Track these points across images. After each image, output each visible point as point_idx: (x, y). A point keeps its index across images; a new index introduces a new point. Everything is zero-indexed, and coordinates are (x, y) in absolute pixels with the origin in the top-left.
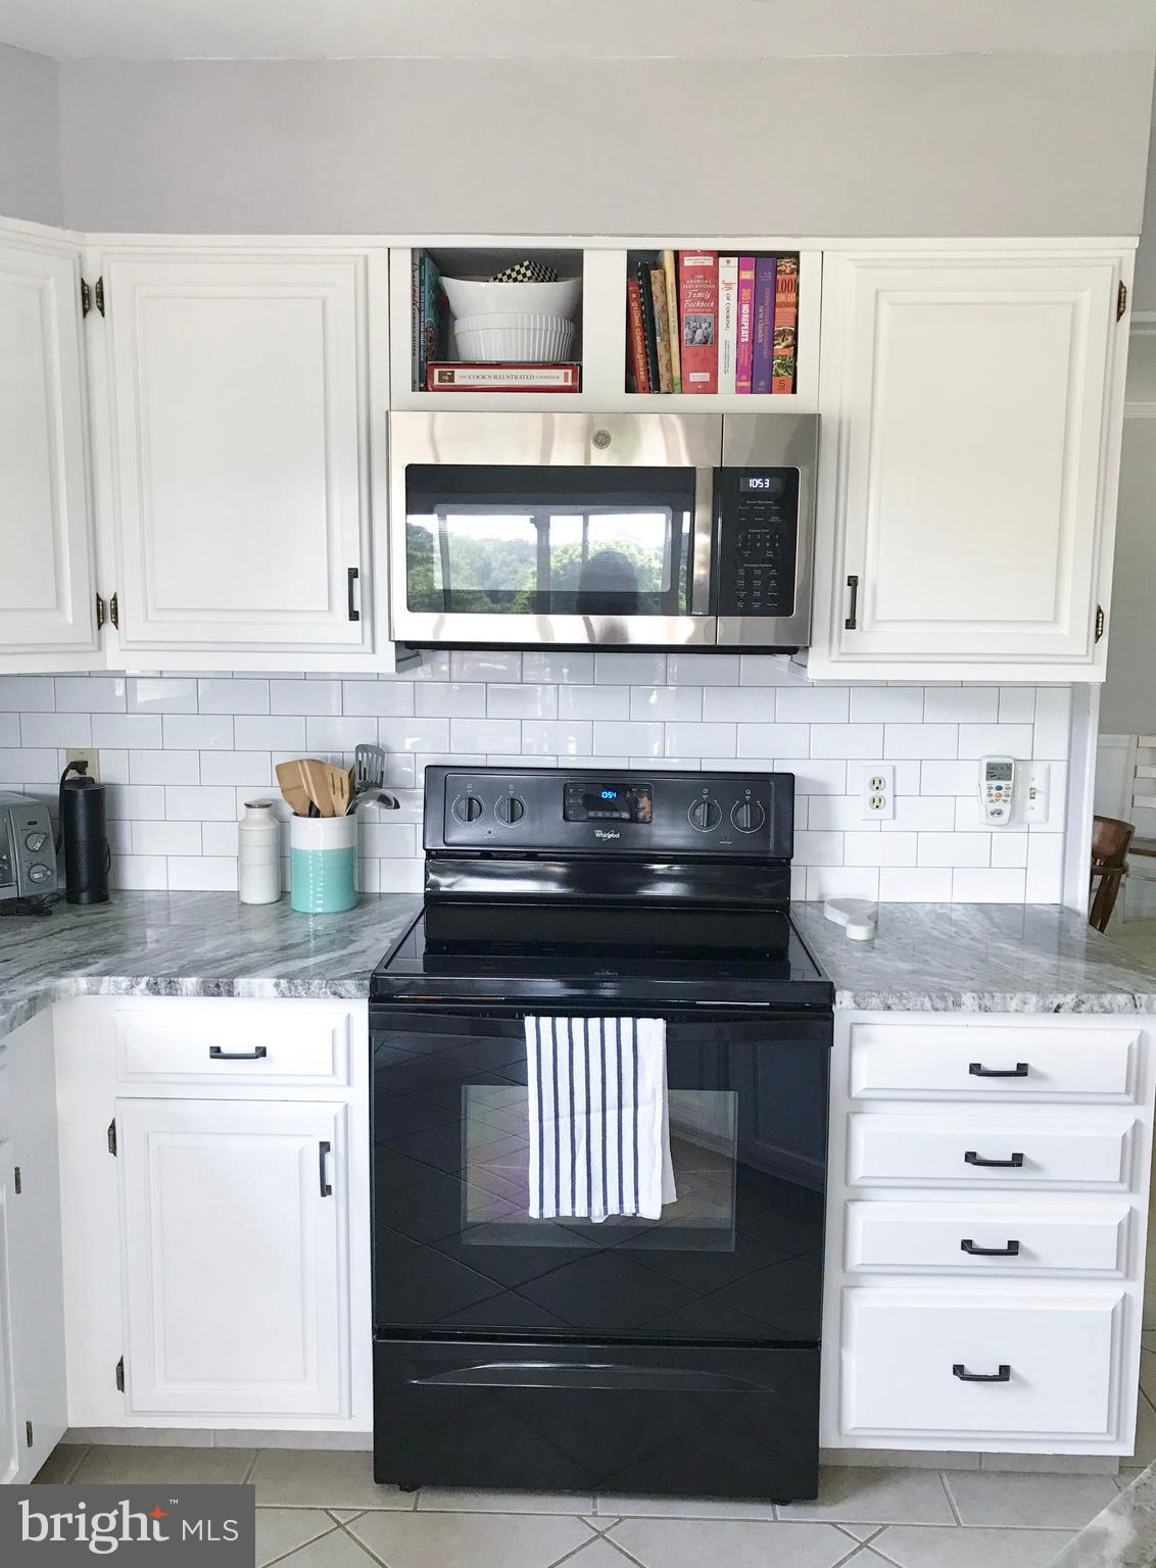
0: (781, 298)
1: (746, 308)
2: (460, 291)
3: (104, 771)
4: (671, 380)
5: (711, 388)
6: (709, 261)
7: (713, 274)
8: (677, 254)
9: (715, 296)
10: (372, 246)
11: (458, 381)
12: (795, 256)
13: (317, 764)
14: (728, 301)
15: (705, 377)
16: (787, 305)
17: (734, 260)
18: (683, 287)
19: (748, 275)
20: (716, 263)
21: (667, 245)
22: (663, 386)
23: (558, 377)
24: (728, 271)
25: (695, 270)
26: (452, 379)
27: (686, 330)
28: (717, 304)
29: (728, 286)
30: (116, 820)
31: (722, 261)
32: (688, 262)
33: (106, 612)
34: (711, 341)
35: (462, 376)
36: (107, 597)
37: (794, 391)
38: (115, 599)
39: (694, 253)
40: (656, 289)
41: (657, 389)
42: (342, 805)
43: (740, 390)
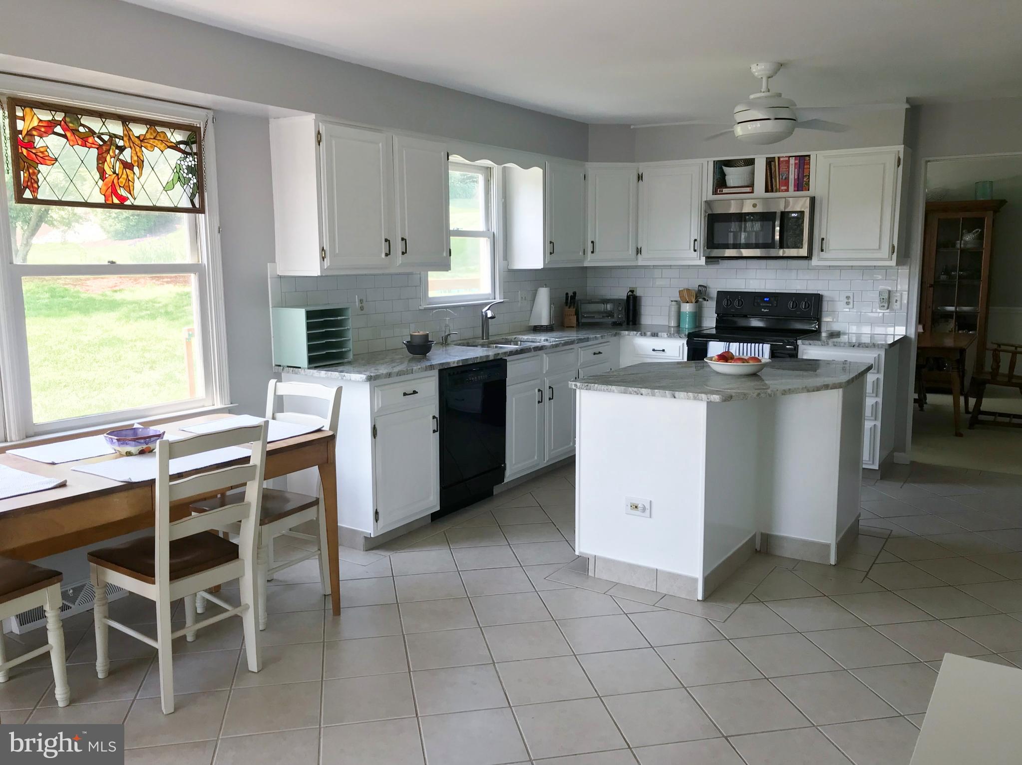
0: (805, 167)
1: (796, 170)
2: (727, 170)
3: (638, 293)
4: (777, 188)
5: (787, 190)
6: (787, 159)
7: (788, 162)
8: (779, 158)
9: (789, 167)
10: (704, 161)
11: (724, 192)
12: (809, 156)
13: (688, 290)
14: (792, 168)
15: (785, 188)
16: (807, 168)
17: (794, 158)
18: (780, 165)
19: (797, 161)
20: (789, 159)
21: (776, 155)
22: (774, 191)
23: (748, 190)
24: (792, 161)
25: (783, 161)
26: (722, 191)
27: (780, 176)
28: (789, 169)
29: (792, 164)
30: (640, 306)
31: (791, 158)
32: (781, 159)
33: (639, 251)
34: (787, 179)
35: (725, 191)
36: (639, 248)
37: (809, 190)
38: (641, 248)
39: (783, 157)
40: (773, 167)
41: (772, 191)
42: (694, 300)
43: (795, 191)
